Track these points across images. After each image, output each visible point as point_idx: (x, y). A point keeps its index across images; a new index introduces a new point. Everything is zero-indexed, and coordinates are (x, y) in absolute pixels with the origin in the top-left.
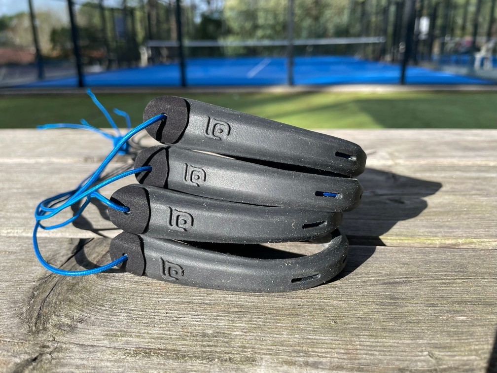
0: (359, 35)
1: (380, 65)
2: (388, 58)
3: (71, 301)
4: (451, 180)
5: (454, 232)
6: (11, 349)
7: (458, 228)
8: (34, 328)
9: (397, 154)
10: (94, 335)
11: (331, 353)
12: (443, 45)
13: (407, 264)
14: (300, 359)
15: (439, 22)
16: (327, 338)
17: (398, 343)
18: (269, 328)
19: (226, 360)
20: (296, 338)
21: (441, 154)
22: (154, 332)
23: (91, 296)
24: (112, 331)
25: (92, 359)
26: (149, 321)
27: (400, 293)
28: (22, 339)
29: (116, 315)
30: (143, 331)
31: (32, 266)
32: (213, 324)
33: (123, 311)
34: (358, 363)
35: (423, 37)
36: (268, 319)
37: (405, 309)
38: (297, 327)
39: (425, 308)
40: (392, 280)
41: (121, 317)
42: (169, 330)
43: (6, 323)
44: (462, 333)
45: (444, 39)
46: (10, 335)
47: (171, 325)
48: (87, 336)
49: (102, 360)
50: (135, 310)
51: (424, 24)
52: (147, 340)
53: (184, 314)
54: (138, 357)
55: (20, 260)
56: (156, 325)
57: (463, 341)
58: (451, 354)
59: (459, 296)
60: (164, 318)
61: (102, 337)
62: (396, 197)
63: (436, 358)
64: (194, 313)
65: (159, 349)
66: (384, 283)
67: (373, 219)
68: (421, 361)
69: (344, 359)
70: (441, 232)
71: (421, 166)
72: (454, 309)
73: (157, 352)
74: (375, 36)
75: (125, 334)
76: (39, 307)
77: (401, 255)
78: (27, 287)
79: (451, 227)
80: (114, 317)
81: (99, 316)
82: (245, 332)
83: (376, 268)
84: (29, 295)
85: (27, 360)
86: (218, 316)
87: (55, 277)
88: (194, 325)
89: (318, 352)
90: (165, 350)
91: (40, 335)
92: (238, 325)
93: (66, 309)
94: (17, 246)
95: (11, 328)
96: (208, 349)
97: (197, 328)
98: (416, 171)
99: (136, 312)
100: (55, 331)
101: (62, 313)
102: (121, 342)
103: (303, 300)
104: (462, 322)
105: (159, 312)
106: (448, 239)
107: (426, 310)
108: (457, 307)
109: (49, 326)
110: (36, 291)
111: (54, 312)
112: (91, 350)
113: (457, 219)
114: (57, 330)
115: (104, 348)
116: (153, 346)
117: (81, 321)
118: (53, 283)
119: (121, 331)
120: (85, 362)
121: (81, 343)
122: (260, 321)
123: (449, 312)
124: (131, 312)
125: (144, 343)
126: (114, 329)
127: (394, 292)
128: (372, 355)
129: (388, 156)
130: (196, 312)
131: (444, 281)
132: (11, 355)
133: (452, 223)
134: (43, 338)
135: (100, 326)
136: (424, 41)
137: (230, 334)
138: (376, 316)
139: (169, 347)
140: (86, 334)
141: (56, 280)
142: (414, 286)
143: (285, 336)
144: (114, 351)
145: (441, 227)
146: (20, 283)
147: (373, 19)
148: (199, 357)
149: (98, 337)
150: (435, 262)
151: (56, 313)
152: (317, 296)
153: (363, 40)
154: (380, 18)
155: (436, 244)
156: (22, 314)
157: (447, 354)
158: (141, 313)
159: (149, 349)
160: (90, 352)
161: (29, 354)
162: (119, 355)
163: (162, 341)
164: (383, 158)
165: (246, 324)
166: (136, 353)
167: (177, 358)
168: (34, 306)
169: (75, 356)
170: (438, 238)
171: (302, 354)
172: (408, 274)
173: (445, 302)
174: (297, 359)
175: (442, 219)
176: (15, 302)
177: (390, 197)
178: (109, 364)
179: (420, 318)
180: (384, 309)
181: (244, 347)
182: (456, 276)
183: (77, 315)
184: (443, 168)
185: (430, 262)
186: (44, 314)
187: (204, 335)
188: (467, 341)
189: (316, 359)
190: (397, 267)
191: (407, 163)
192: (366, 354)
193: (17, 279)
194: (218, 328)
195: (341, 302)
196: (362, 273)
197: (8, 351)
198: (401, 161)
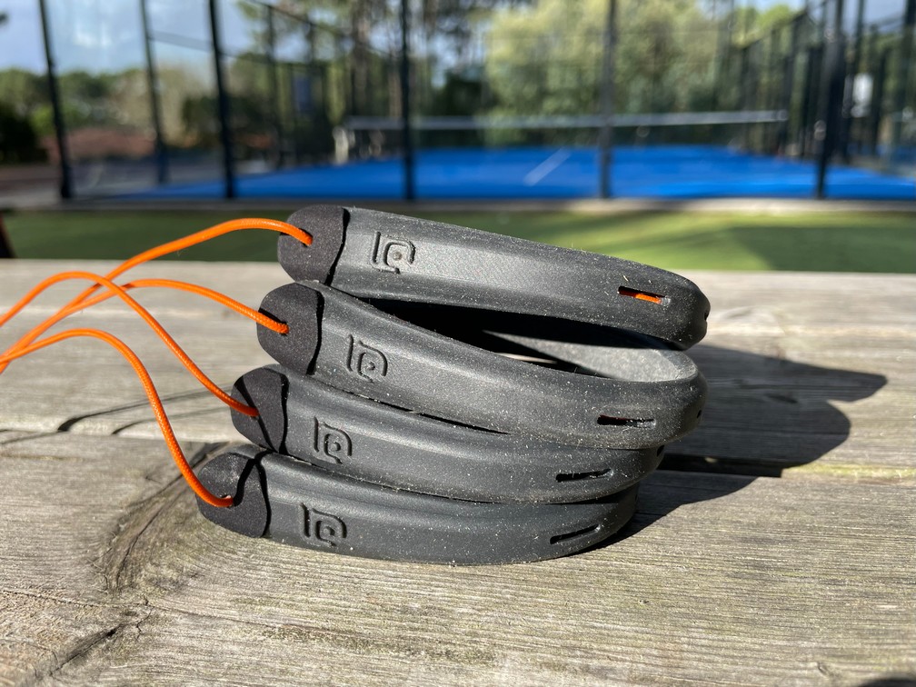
0: (738, 107)
1: (776, 163)
2: (793, 150)
3: (180, 542)
4: (892, 365)
5: (889, 456)
6: (71, 614)
7: (898, 449)
8: (114, 583)
9: (790, 316)
10: (214, 599)
11: (633, 653)
12: (899, 126)
13: (792, 508)
14: (575, 661)
15: (891, 84)
16: (627, 628)
17: (762, 644)
18: (522, 606)
19: (440, 655)
20: (571, 625)
21: (876, 318)
22: (319, 600)
23: (215, 536)
24: (245, 594)
25: (208, 638)
26: (310, 581)
27: (775, 558)
28: (92, 600)
29: (256, 569)
30: (300, 598)
31: (120, 482)
32: (422, 592)
33: (267, 563)
34: (683, 675)
35: (859, 111)
36: (523, 589)
37: (782, 587)
38: (574, 606)
39: (819, 587)
40: (761, 535)
41: (263, 573)
42: (344, 599)
43: (69, 573)
44: (886, 633)
45: (901, 116)
46: (73, 592)
47: (349, 590)
48: (203, 601)
49: (223, 641)
50: (288, 563)
51: (862, 88)
52: (304, 613)
53: (373, 573)
54: (286, 640)
55: (101, 472)
56: (322, 589)
57: (885, 647)
58: (862, 668)
59: (887, 568)
60: (338, 578)
61: (229, 604)
62: (783, 392)
63: (832, 675)
64: (390, 572)
65: (324, 629)
66: (745, 540)
67: (735, 428)
68: (801, 677)
69: (657, 666)
70: (863, 456)
71: (836, 338)
72: (876, 590)
73: (321, 634)
74: (768, 108)
75: (268, 600)
76: (126, 549)
77: (782, 493)
78: (108, 516)
79: (884, 448)
80: (251, 571)
81: (225, 569)
82: (479, 610)
83: (733, 512)
84: (111, 529)
85: (98, 634)
86: (432, 580)
87: (157, 502)
88: (389, 593)
89: (609, 651)
90: (333, 630)
91: (123, 595)
92: (466, 597)
93: (171, 554)
94: (98, 450)
95: (76, 581)
96: (409, 634)
97: (394, 598)
98: (825, 347)
99: (290, 566)
100: (150, 589)
101: (164, 562)
102: (259, 613)
103: (588, 561)
104: (888, 613)
105: (329, 568)
106: (877, 468)
107: (821, 590)
108: (881, 587)
109: (140, 580)
110: (123, 524)
111: (151, 559)
112: (208, 623)
113: (897, 433)
114: (153, 588)
115: (229, 622)
116: (313, 623)
117: (195, 575)
118: (153, 512)
119: (261, 595)
120: (195, 643)
121: (191, 611)
122: (508, 593)
123: (866, 595)
124: (282, 565)
125: (298, 617)
126: (250, 592)
127: (761, 557)
128: (709, 661)
129: (771, 319)
130: (394, 570)
131: (860, 541)
132: (71, 625)
133: (888, 440)
134: (127, 599)
135: (225, 584)
136: (863, 120)
137: (451, 611)
138: (724, 595)
139: (342, 627)
140: (201, 597)
141: (158, 506)
142: (801, 548)
143: (550, 619)
144: (247, 628)
145: (865, 446)
146: (97, 509)
147: (765, 79)
148: (393, 647)
149: (220, 602)
150: (847, 507)
151: (154, 561)
152: (616, 555)
153: (744, 117)
154: (778, 76)
155: (854, 477)
156: (96, 559)
157: (853, 668)
158: (297, 568)
159: (307, 628)
160: (206, 627)
161: (102, 624)
162: (256, 635)
163: (331, 616)
164: (764, 322)
165: (481, 596)
166: (284, 633)
167: (355, 645)
168: (117, 547)
169: (180, 633)
170: (857, 466)
171: (578, 653)
172: (793, 526)
173: (858, 578)
174: (569, 660)
175: (869, 433)
176: (87, 540)
177: (771, 391)
178: (235, 648)
179: (808, 603)
180: (740, 584)
181: (476, 635)
182: (885, 533)
183: (188, 564)
184: (879, 344)
185: (838, 506)
186: (134, 561)
187: (405, 610)
188: (893, 647)
189: (604, 663)
190: (772, 513)
191: (811, 333)
192: (699, 660)
193: (93, 502)
194: (430, 600)
195: (660, 569)
196: (705, 520)
197: (66, 618)
198: (798, 329)
